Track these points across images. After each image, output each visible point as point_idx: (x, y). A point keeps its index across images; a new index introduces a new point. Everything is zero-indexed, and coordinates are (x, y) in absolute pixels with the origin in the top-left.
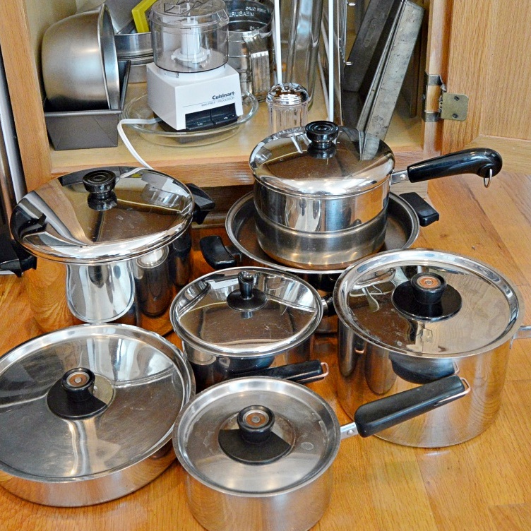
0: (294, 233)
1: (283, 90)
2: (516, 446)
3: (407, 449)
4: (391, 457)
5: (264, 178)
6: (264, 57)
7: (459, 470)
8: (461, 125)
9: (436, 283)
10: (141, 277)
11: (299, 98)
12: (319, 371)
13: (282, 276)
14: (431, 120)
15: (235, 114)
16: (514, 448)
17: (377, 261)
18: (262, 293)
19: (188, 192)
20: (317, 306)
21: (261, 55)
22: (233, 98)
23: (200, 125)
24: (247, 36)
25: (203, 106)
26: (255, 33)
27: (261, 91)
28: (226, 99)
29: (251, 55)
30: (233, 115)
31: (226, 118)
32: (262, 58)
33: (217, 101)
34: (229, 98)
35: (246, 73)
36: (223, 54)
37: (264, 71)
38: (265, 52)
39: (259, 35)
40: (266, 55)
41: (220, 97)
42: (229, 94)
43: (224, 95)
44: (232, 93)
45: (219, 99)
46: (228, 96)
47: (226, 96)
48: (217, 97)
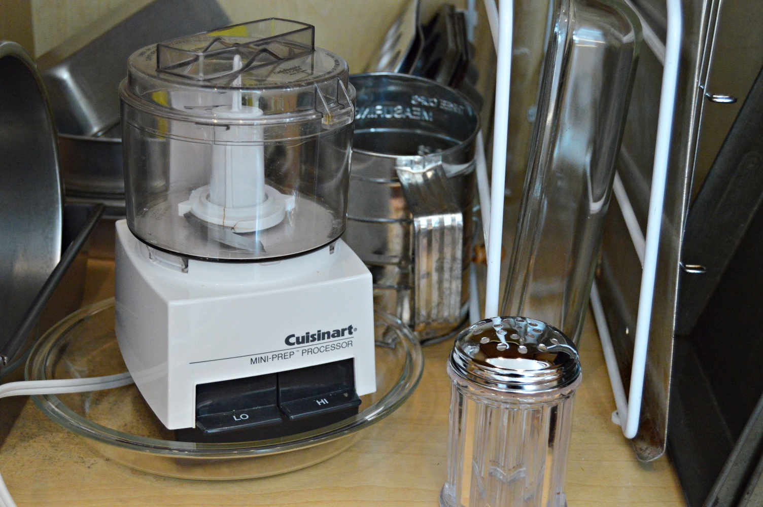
1: (503, 344)
6: (452, 228)
11: (551, 375)
15: (352, 390)
21: (442, 222)
22: (350, 345)
23: (240, 418)
24: (408, 169)
25: (254, 363)
26: (430, 162)
27: (434, 321)
28: (327, 347)
29: (415, 219)
30: (345, 392)
31: (322, 401)
32: (446, 231)
33: (301, 350)
34: (335, 343)
35: (399, 265)
36: (332, 212)
37: (447, 266)
38: (453, 215)
39: (441, 167)
40: (456, 224)
41: (311, 339)
42: (338, 331)
43: (324, 334)
44: (345, 329)
45: (306, 344)
46: (333, 336)
47: (329, 338)
48: (300, 340)
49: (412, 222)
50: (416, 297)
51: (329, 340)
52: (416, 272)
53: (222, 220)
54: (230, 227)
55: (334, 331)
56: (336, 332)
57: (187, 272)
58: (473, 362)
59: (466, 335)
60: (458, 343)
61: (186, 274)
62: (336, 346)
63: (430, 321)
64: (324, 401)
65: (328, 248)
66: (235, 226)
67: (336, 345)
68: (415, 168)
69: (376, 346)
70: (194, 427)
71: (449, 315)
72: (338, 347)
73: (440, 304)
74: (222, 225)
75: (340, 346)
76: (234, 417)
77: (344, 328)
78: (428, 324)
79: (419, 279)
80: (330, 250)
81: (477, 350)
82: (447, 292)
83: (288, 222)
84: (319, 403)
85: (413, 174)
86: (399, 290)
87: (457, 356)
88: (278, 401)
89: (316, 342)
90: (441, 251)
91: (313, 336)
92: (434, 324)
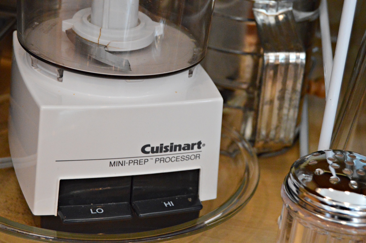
15: (196, 196)
21: (287, 59)
22: (198, 158)
23: (96, 212)
24: (263, 11)
25: (112, 166)
26: (283, 7)
27: (271, 140)
28: (178, 158)
29: (265, 54)
30: (189, 197)
31: (169, 203)
32: (290, 66)
33: (154, 158)
34: (185, 155)
35: (247, 90)
36: (194, 41)
37: (287, 96)
38: (298, 54)
39: (291, 12)
40: (299, 61)
41: (164, 149)
42: (188, 145)
43: (176, 146)
44: (195, 144)
45: (159, 154)
46: (184, 149)
47: (180, 150)
48: (155, 150)
49: (262, 56)
50: (259, 120)
51: (180, 152)
52: (261, 98)
53: (97, 39)
54: (103, 45)
55: (185, 145)
56: (186, 146)
57: (62, 81)
58: (306, 190)
59: (302, 163)
60: (293, 169)
61: (60, 83)
62: (185, 158)
63: (268, 140)
64: (171, 204)
65: (187, 72)
66: (108, 45)
67: (185, 156)
68: (269, 11)
69: (221, 154)
70: (56, 215)
71: (285, 137)
72: (187, 159)
73: (278, 127)
74: (97, 42)
75: (189, 158)
76: (91, 210)
77: (194, 142)
78: (266, 142)
79: (263, 105)
80: (189, 74)
81: (310, 178)
82: (285, 118)
83: (155, 46)
84: (166, 205)
85: (267, 16)
86: (245, 111)
87: (291, 182)
88: (131, 199)
89: (169, 153)
90: (284, 83)
91: (166, 147)
92: (271, 143)
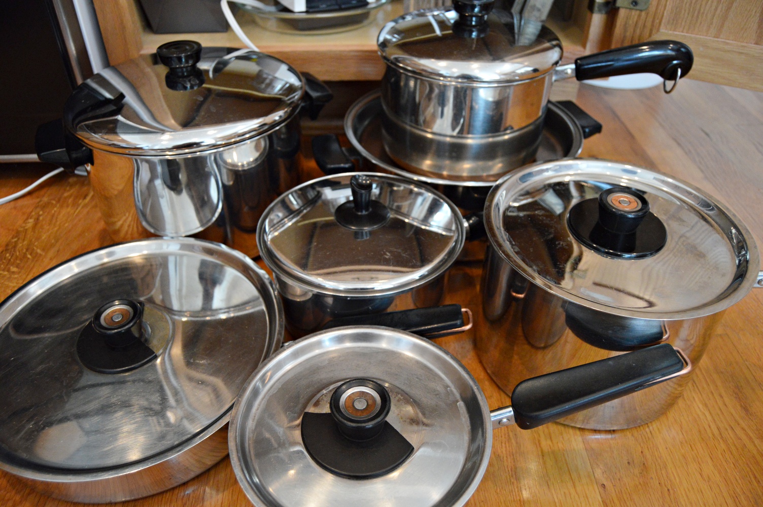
0: (429, 136)
2: (716, 432)
3: (571, 431)
4: (549, 442)
5: (396, 59)
7: (645, 467)
8: (639, 16)
9: (636, 205)
10: (231, 183)
12: (458, 322)
13: (412, 187)
14: (600, 11)
16: (713, 435)
17: (547, 170)
18: (384, 207)
19: (300, 80)
20: (457, 228)
